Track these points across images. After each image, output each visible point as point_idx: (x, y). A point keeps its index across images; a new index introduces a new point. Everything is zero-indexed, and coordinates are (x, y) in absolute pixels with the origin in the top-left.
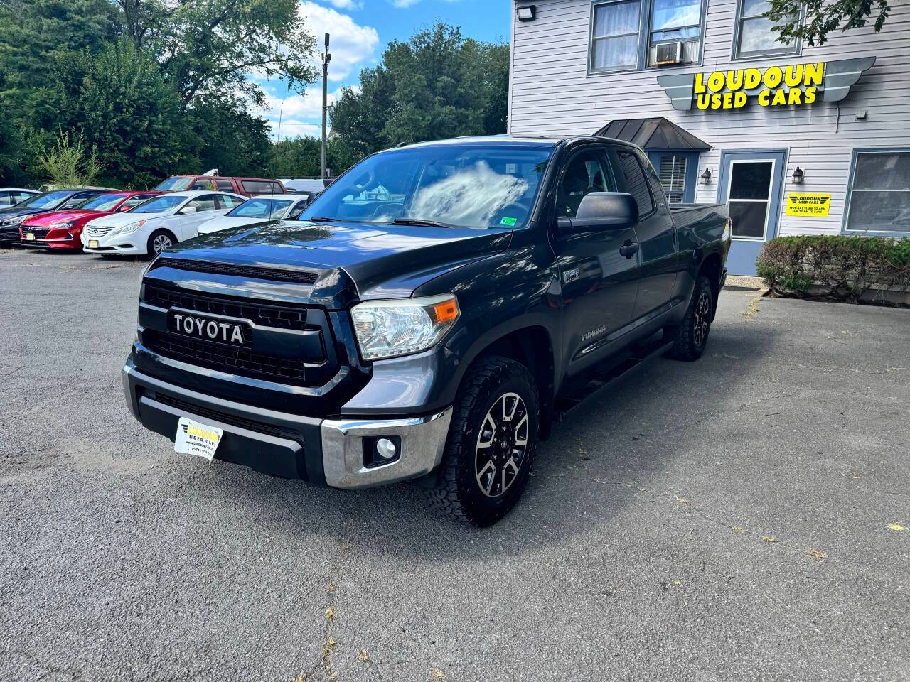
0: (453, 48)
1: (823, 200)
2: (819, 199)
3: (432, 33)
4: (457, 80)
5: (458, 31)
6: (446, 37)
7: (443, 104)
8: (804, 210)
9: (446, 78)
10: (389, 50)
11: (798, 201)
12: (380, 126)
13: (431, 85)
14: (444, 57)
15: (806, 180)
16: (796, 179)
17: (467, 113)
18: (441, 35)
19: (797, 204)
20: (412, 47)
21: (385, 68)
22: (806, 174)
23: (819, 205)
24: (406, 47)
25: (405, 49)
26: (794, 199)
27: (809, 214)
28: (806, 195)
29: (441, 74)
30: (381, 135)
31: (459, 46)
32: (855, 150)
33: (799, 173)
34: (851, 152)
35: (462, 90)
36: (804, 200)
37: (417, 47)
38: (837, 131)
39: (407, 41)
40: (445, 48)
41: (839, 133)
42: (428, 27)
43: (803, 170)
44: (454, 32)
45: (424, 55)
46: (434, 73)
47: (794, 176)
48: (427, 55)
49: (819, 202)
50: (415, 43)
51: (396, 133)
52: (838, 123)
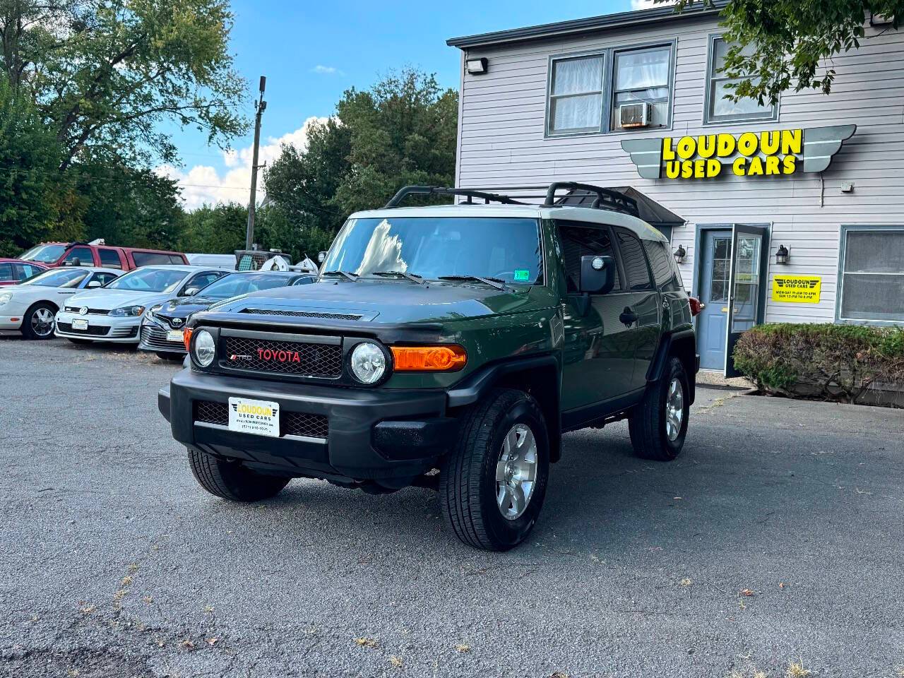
0: (426, 100)
1: (813, 283)
2: (808, 282)
3: (401, 82)
4: (432, 140)
5: (433, 79)
6: (419, 86)
7: (411, 168)
8: (792, 294)
9: (416, 137)
10: (345, 100)
11: (784, 285)
12: (330, 193)
13: (397, 145)
14: (415, 111)
15: (794, 260)
16: (780, 259)
17: (442, 180)
18: (412, 83)
19: (784, 289)
20: (374, 97)
21: (338, 122)
22: (792, 253)
23: (808, 290)
24: (368, 96)
25: (365, 99)
26: (780, 282)
27: (798, 299)
28: (793, 277)
29: (410, 130)
30: (330, 202)
31: (435, 98)
32: (843, 227)
33: (784, 252)
34: (839, 229)
35: (437, 152)
36: (792, 283)
37: (381, 97)
38: (823, 206)
39: (367, 89)
40: (417, 99)
41: (825, 207)
42: (396, 74)
43: (788, 248)
44: (428, 80)
45: (390, 107)
46: (401, 129)
47: (778, 255)
48: (394, 107)
49: (809, 286)
50: (379, 92)
51: (349, 202)
52: (823, 197)
